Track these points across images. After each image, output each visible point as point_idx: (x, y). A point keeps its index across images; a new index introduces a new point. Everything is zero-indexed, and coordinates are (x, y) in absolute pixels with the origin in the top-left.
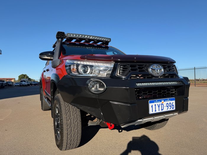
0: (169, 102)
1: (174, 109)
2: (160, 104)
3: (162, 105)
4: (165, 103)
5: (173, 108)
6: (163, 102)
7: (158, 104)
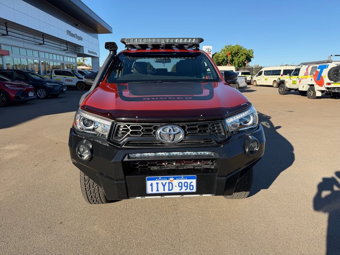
0: (183, 181)
1: (195, 190)
2: (166, 183)
3: (171, 184)
4: (176, 182)
5: (190, 189)
6: (172, 181)
7: (162, 183)
